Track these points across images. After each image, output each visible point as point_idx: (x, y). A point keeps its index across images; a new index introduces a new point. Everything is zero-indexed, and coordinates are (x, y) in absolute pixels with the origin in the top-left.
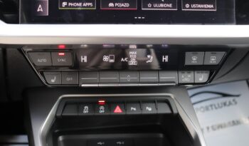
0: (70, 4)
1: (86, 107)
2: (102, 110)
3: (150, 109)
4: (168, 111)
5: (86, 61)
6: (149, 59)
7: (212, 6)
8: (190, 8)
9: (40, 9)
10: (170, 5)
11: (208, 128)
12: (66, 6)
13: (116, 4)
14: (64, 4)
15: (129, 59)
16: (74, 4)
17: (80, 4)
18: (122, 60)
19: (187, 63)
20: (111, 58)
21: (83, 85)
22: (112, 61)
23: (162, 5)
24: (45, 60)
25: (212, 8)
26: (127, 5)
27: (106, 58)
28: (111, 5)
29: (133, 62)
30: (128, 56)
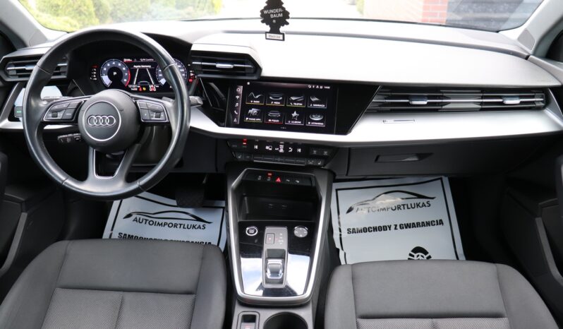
1: (260, 177)
2: (269, 179)
3: (298, 182)
4: (309, 184)
5: (257, 148)
6: (290, 150)
7: (323, 124)
8: (311, 124)
9: (235, 120)
10: (300, 122)
11: (396, 226)
13: (272, 120)
14: (247, 119)
15: (280, 149)
16: (251, 119)
17: (255, 119)
18: (276, 149)
19: (311, 154)
20: (270, 148)
21: (255, 161)
23: (296, 122)
24: (236, 146)
26: (278, 121)
27: (267, 148)
28: (270, 120)
29: (281, 151)
30: (279, 147)
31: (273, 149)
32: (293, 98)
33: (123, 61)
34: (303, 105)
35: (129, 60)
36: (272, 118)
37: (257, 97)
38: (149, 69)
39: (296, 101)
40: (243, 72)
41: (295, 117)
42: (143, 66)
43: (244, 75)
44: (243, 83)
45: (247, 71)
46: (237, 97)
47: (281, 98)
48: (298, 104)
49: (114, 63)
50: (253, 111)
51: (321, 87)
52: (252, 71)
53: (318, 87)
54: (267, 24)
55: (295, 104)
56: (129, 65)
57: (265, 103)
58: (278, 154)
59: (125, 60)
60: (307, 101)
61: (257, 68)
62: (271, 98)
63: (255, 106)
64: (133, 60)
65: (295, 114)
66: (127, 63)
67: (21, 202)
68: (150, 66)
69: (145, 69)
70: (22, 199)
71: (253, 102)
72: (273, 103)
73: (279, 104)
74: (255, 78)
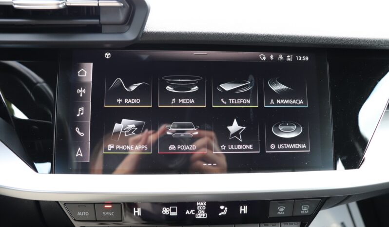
0: (118, 147)
6: (223, 210)
7: (304, 146)
8: (276, 149)
9: (79, 153)
10: (250, 147)
12: (113, 150)
13: (179, 147)
14: (111, 146)
15: (196, 211)
16: (123, 148)
18: (187, 212)
19: (271, 214)
20: (173, 210)
22: (174, 214)
23: (240, 147)
25: (304, 149)
27: (166, 211)
28: (172, 148)
29: (201, 215)
30: (195, 208)
32: (227, 87)
34: (253, 103)
37: (133, 88)
39: (232, 94)
40: (96, 21)
41: (237, 133)
43: (97, 29)
44: (92, 53)
45: (104, 19)
46: (81, 91)
47: (195, 88)
48: (240, 101)
50: (126, 126)
51: (289, 58)
52: (121, 17)
53: (281, 57)
55: (232, 101)
57: (155, 103)
58: (192, 222)
60: (261, 92)
62: (169, 88)
63: (130, 113)
65: (234, 127)
71: (123, 103)
72: (177, 103)
73: (192, 104)
74: (129, 36)
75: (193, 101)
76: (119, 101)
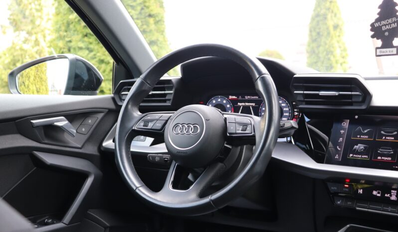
0: (354, 156)
5: (361, 193)
9: (337, 157)
12: (352, 157)
13: (383, 158)
14: (351, 155)
15: (391, 196)
16: (356, 156)
17: (360, 156)
18: (386, 195)
20: (379, 193)
21: (357, 208)
22: (379, 195)
24: (336, 188)
26: (390, 159)
27: (375, 193)
28: (379, 158)
29: (394, 198)
30: (390, 193)
31: (383, 195)
33: (228, 98)
35: (234, 97)
36: (382, 155)
37: (366, 131)
38: (253, 107)
40: (351, 100)
42: (247, 104)
43: (351, 104)
44: (349, 115)
45: (354, 100)
46: (342, 132)
47: (396, 133)
49: (219, 100)
50: (360, 147)
52: (360, 99)
54: (378, 39)
56: (234, 102)
57: (375, 138)
58: (388, 202)
59: (231, 97)
61: (366, 95)
62: (382, 132)
63: (362, 142)
64: (238, 97)
66: (232, 100)
67: (106, 227)
68: (254, 104)
69: (249, 107)
70: (108, 224)
71: (360, 137)
72: (385, 139)
73: (393, 140)
74: (364, 107)
75: (393, 138)
76: (358, 136)
